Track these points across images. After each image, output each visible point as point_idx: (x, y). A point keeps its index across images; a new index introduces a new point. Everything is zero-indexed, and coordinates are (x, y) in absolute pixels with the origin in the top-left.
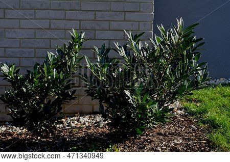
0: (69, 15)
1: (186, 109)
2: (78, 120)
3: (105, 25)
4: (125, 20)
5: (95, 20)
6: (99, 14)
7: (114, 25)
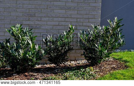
0: (67, 19)
1: (114, 58)
2: (70, 62)
3: (81, 24)
4: (89, 22)
5: (77, 22)
6: (78, 19)
7: (85, 24)
